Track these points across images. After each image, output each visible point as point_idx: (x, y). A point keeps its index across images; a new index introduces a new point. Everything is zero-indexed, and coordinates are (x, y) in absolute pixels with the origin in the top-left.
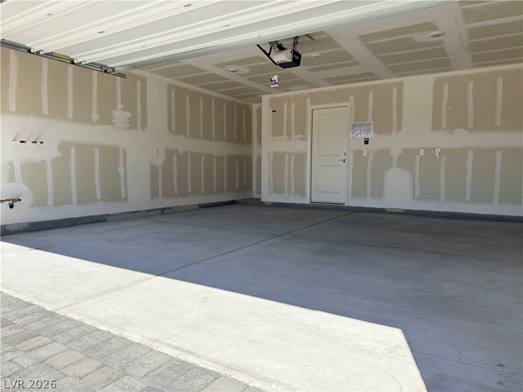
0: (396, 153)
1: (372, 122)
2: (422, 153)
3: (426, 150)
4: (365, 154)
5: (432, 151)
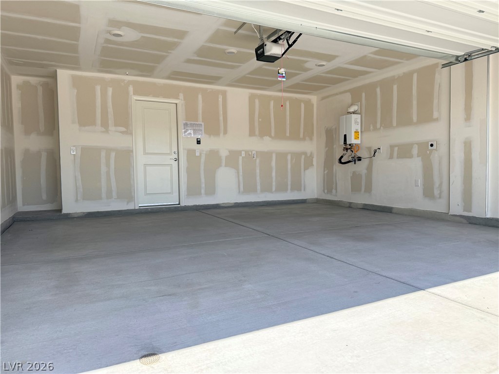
0: (224, 154)
1: (203, 124)
2: (243, 154)
3: (246, 152)
4: (197, 154)
5: (250, 153)
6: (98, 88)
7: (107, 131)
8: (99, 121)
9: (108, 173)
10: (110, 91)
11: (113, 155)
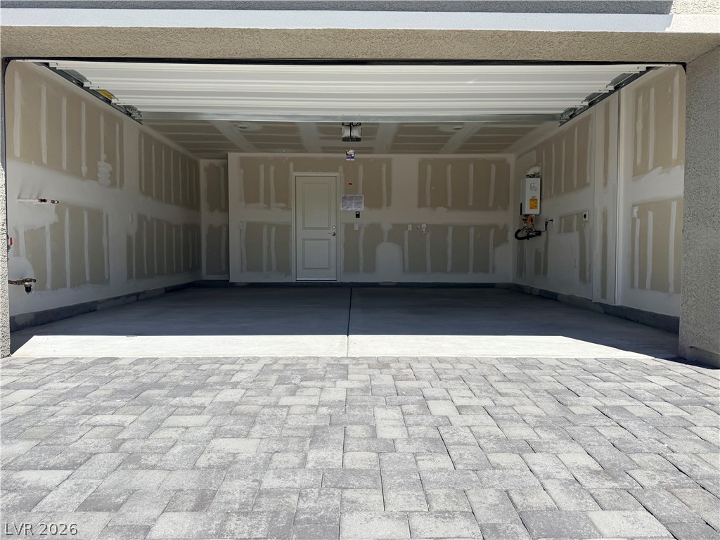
0: (386, 227)
1: (363, 196)
2: (410, 228)
3: (413, 225)
4: (356, 228)
5: (419, 227)
6: (262, 167)
7: (269, 207)
8: (262, 199)
9: (269, 246)
10: (272, 169)
11: (274, 229)
